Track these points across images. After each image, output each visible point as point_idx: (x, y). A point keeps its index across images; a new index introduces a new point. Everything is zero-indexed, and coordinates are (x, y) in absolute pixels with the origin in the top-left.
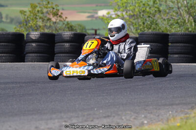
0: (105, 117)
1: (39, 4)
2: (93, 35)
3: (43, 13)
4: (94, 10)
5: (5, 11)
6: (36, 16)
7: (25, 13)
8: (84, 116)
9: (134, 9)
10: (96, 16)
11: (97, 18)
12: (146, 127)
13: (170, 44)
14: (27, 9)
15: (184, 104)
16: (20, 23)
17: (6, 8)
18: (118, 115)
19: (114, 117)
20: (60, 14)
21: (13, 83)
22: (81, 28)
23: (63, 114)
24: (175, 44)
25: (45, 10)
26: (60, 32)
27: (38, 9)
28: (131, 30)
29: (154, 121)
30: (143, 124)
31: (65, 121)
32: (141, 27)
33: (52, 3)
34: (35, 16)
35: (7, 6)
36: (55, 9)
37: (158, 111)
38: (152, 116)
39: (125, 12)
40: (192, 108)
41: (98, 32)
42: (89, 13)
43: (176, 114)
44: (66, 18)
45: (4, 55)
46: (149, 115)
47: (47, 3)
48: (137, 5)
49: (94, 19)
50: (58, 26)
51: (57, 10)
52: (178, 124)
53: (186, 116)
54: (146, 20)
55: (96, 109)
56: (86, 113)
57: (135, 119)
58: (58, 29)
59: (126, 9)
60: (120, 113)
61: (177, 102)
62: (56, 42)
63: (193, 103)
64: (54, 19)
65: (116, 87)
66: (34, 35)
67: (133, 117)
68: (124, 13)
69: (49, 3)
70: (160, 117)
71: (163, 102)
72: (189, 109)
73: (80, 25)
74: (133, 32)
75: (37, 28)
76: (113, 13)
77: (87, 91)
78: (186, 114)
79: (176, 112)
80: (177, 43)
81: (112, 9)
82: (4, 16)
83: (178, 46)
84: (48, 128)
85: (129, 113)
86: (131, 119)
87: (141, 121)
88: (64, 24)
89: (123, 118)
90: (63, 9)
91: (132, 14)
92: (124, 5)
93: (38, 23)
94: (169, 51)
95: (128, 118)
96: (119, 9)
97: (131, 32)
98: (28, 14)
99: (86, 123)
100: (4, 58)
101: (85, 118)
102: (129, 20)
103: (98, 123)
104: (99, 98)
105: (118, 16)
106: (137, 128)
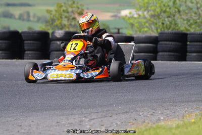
0: (123, 113)
1: (65, 3)
2: (116, 33)
3: (68, 12)
4: (117, 10)
5: (32, 11)
6: (61, 15)
7: (51, 13)
8: (103, 112)
9: (155, 10)
10: (119, 15)
11: (119, 18)
12: (162, 123)
13: (188, 43)
14: (53, 8)
15: (200, 101)
16: (47, 22)
17: (34, 8)
18: (136, 111)
19: (132, 113)
24: (193, 43)
25: (70, 10)
27: (64, 8)
28: (152, 28)
29: (170, 117)
30: (159, 120)
31: (85, 117)
32: (161, 27)
33: (78, 3)
35: (34, 5)
36: (80, 8)
37: (175, 107)
38: (168, 112)
39: (147, 11)
41: (121, 31)
42: (112, 12)
45: (30, 52)
46: (165, 111)
47: (72, 3)
48: (158, 6)
49: (117, 18)
51: (82, 9)
52: (193, 121)
54: (165, 20)
55: (115, 105)
56: (105, 109)
57: (152, 115)
59: (147, 9)
60: (138, 109)
61: (193, 99)
66: (59, 33)
67: (151, 113)
68: (146, 13)
69: (74, 2)
70: (176, 113)
71: (179, 99)
73: (104, 25)
75: (62, 27)
76: (135, 13)
77: (107, 88)
78: (201, 111)
80: (196, 42)
81: (134, 8)
82: (31, 14)
83: (196, 45)
84: (69, 123)
85: (147, 109)
86: (148, 115)
87: (158, 117)
89: (141, 114)
90: (88, 9)
91: (153, 13)
92: (146, 5)
93: (63, 22)
94: (188, 49)
95: (145, 114)
96: (140, 9)
97: (152, 31)
98: (54, 13)
99: (105, 118)
100: (30, 55)
101: (104, 114)
102: (150, 20)
103: (117, 119)
104: (119, 94)
105: (139, 15)
106: (154, 123)
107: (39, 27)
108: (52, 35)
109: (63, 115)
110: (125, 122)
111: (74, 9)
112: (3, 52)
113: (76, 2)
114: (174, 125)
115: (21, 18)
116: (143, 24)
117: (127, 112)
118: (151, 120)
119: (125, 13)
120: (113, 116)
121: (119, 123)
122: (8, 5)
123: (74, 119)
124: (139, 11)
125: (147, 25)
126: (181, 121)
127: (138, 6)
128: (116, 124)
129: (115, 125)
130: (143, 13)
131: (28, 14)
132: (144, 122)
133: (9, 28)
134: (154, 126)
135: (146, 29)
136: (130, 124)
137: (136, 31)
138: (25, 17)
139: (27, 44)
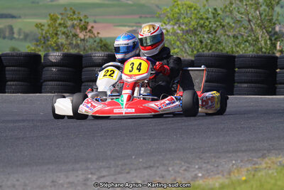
0: (146, 168)
1: (61, 14)
3: (66, 27)
4: (136, 23)
5: (17, 24)
6: (57, 30)
7: (43, 27)
8: (118, 166)
9: (189, 23)
12: (201, 182)
13: (236, 69)
14: (45, 21)
15: (253, 150)
16: (37, 40)
17: (19, 20)
18: (164, 165)
19: (158, 167)
20: (89, 28)
21: (24, 121)
23: (89, 164)
24: (243, 70)
25: (69, 23)
26: (90, 52)
27: (60, 21)
28: (185, 49)
29: (212, 173)
30: (196, 177)
31: (92, 173)
32: (198, 47)
33: (79, 13)
34: (55, 32)
35: (20, 17)
36: (83, 21)
37: (217, 160)
38: (209, 167)
39: (178, 25)
40: (263, 156)
42: (129, 26)
43: (242, 164)
44: (98, 33)
45: (14, 83)
46: (204, 165)
47: (72, 14)
48: (193, 17)
50: (88, 44)
51: (85, 22)
52: (244, 178)
53: (253, 166)
54: (204, 37)
55: (134, 157)
56: (120, 163)
57: (185, 170)
58: (87, 48)
59: (177, 21)
60: (166, 162)
61: (243, 148)
62: (83, 66)
63: (265, 150)
64: (81, 36)
65: (162, 127)
66: (55, 56)
67: (184, 168)
68: (175, 27)
69: (74, 13)
70: (220, 168)
71: (224, 147)
72: (259, 157)
75: (58, 47)
77: (123, 132)
78: (254, 164)
79: (242, 161)
81: (161, 22)
82: (16, 30)
83: (247, 72)
84: (69, 183)
85: (178, 162)
86: (181, 171)
87: (195, 173)
88: (95, 41)
89: (170, 169)
90: (95, 22)
91: (187, 28)
93: (59, 40)
94: (236, 78)
95: (176, 169)
96: (169, 22)
97: (186, 52)
98: (46, 28)
99: (120, 176)
100: (13, 87)
101: (118, 169)
102: (182, 37)
103: (136, 177)
104: (139, 142)
105: (167, 31)
107: (26, 48)
108: (44, 59)
110: (148, 180)
111: (75, 22)
113: (76, 13)
114: (217, 185)
115: (1, 35)
116: (173, 42)
117: (150, 167)
118: (184, 178)
120: (132, 172)
123: (77, 176)
124: (165, 23)
125: (178, 43)
126: (227, 178)
127: (166, 19)
130: (173, 28)
131: (11, 28)
132: (175, 180)
135: (176, 50)
138: (7, 34)
139: (10, 71)
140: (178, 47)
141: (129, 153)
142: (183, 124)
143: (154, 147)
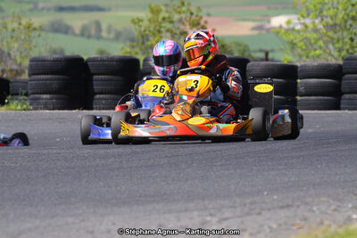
0: (282, 208)
1: (166, 5)
2: (262, 60)
3: (171, 22)
4: (263, 16)
5: (106, 19)
6: (161, 27)
7: (141, 23)
8: (245, 205)
9: (336, 15)
10: (267, 26)
11: (269, 30)
14: (144, 15)
16: (132, 40)
17: (109, 14)
18: (306, 204)
19: (298, 206)
20: (202, 23)
22: (241, 48)
23: (207, 202)
25: (176, 17)
27: (164, 14)
28: (330, 51)
30: (350, 220)
31: (211, 215)
32: (348, 47)
33: (189, 4)
34: (158, 28)
35: (109, 10)
36: (195, 14)
39: (320, 18)
41: (270, 56)
42: (254, 20)
44: (214, 30)
45: (104, 96)
47: (180, 5)
48: (340, 8)
49: (264, 32)
51: (197, 16)
54: (355, 33)
55: (266, 193)
56: (248, 201)
57: (335, 210)
59: (320, 14)
60: (309, 200)
65: (302, 154)
67: (333, 207)
68: (317, 21)
69: (183, 4)
73: (238, 44)
74: (332, 56)
76: (297, 21)
77: (250, 160)
81: (296, 14)
82: (104, 26)
85: (325, 199)
86: (329, 212)
87: (347, 214)
89: (315, 208)
90: (209, 15)
91: (331, 22)
92: (318, 6)
96: (308, 15)
97: (330, 54)
98: (145, 24)
99: (248, 218)
100: (104, 102)
101: (246, 209)
102: (326, 35)
103: (269, 219)
104: (272, 173)
105: (306, 26)
106: (340, 227)
107: (118, 50)
108: (144, 65)
109: (170, 212)
110: (286, 223)
111: (183, 16)
112: (55, 96)
113: (186, 4)
115: (85, 33)
116: (313, 41)
117: (288, 206)
118: (334, 221)
119: (278, 21)
120: (263, 213)
121: (274, 226)
122: (61, 9)
124: (303, 16)
125: (321, 43)
127: (304, 10)
128: (270, 227)
129: (268, 230)
130: (314, 23)
131: (98, 25)
132: (322, 223)
133: (62, 51)
134: (341, 231)
135: (318, 52)
136: (295, 228)
137: (300, 56)
138: (93, 32)
139: (99, 81)
140: (321, 48)
141: (260, 188)
142: (330, 149)
143: (292, 179)
